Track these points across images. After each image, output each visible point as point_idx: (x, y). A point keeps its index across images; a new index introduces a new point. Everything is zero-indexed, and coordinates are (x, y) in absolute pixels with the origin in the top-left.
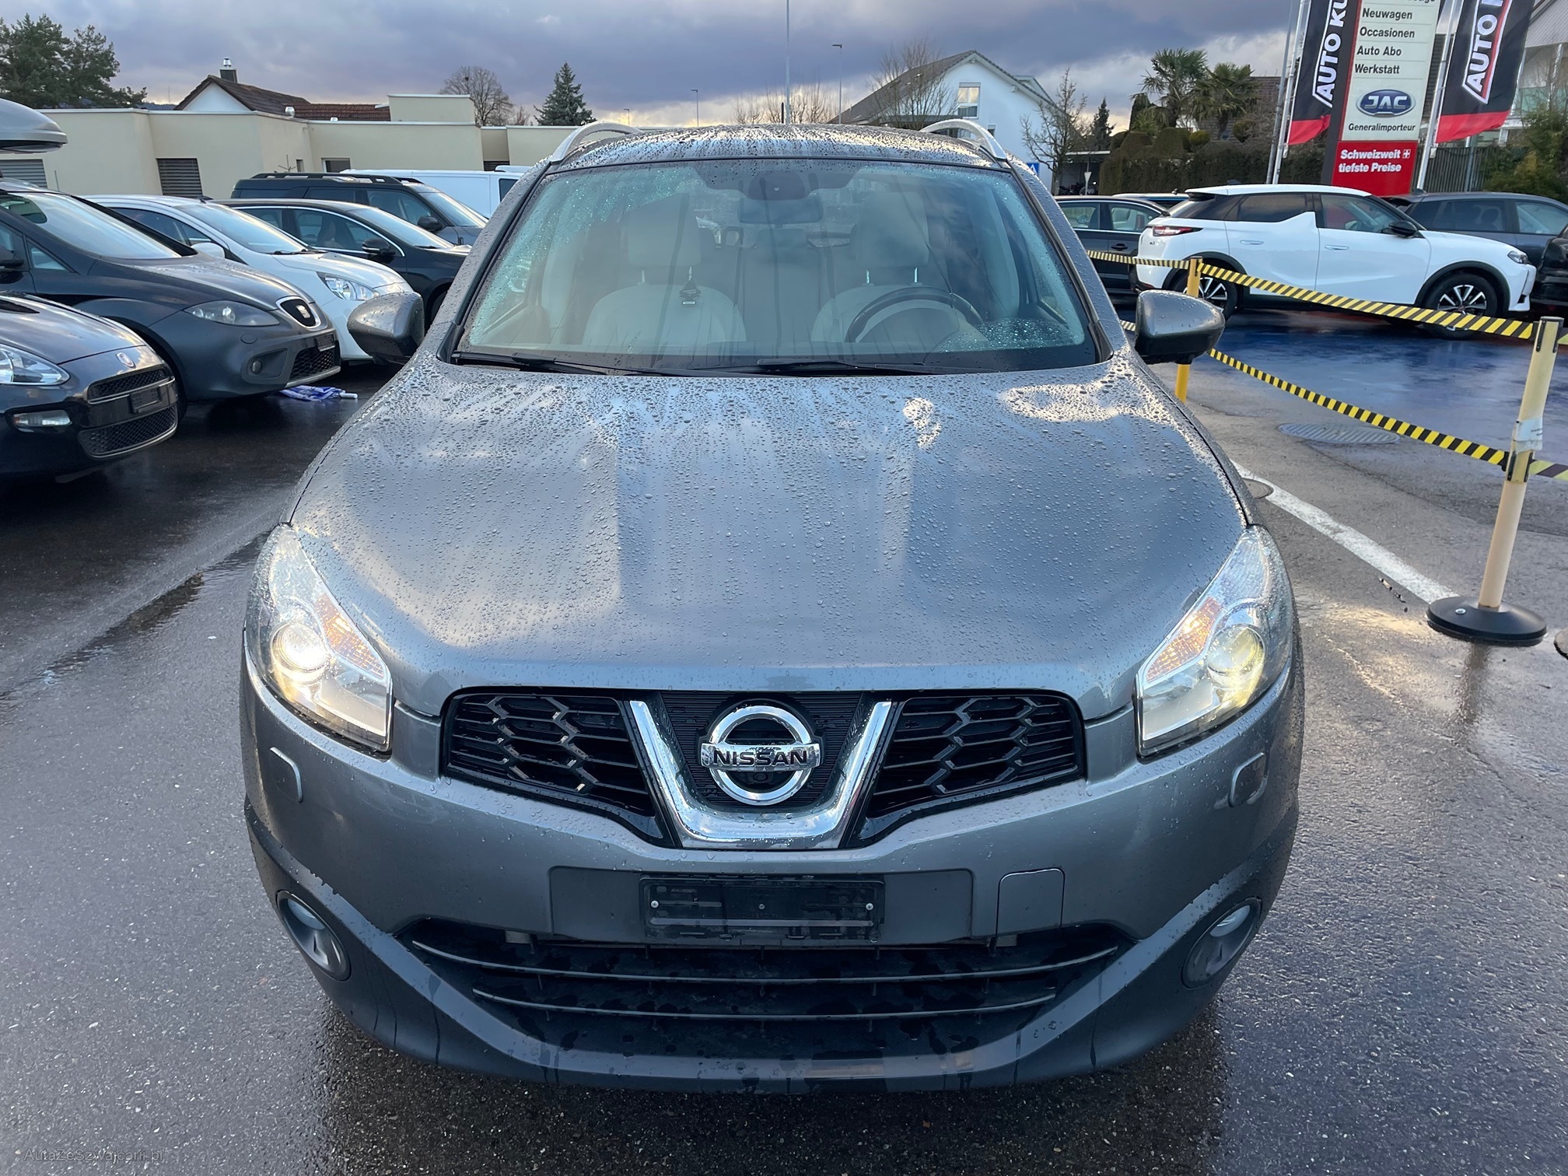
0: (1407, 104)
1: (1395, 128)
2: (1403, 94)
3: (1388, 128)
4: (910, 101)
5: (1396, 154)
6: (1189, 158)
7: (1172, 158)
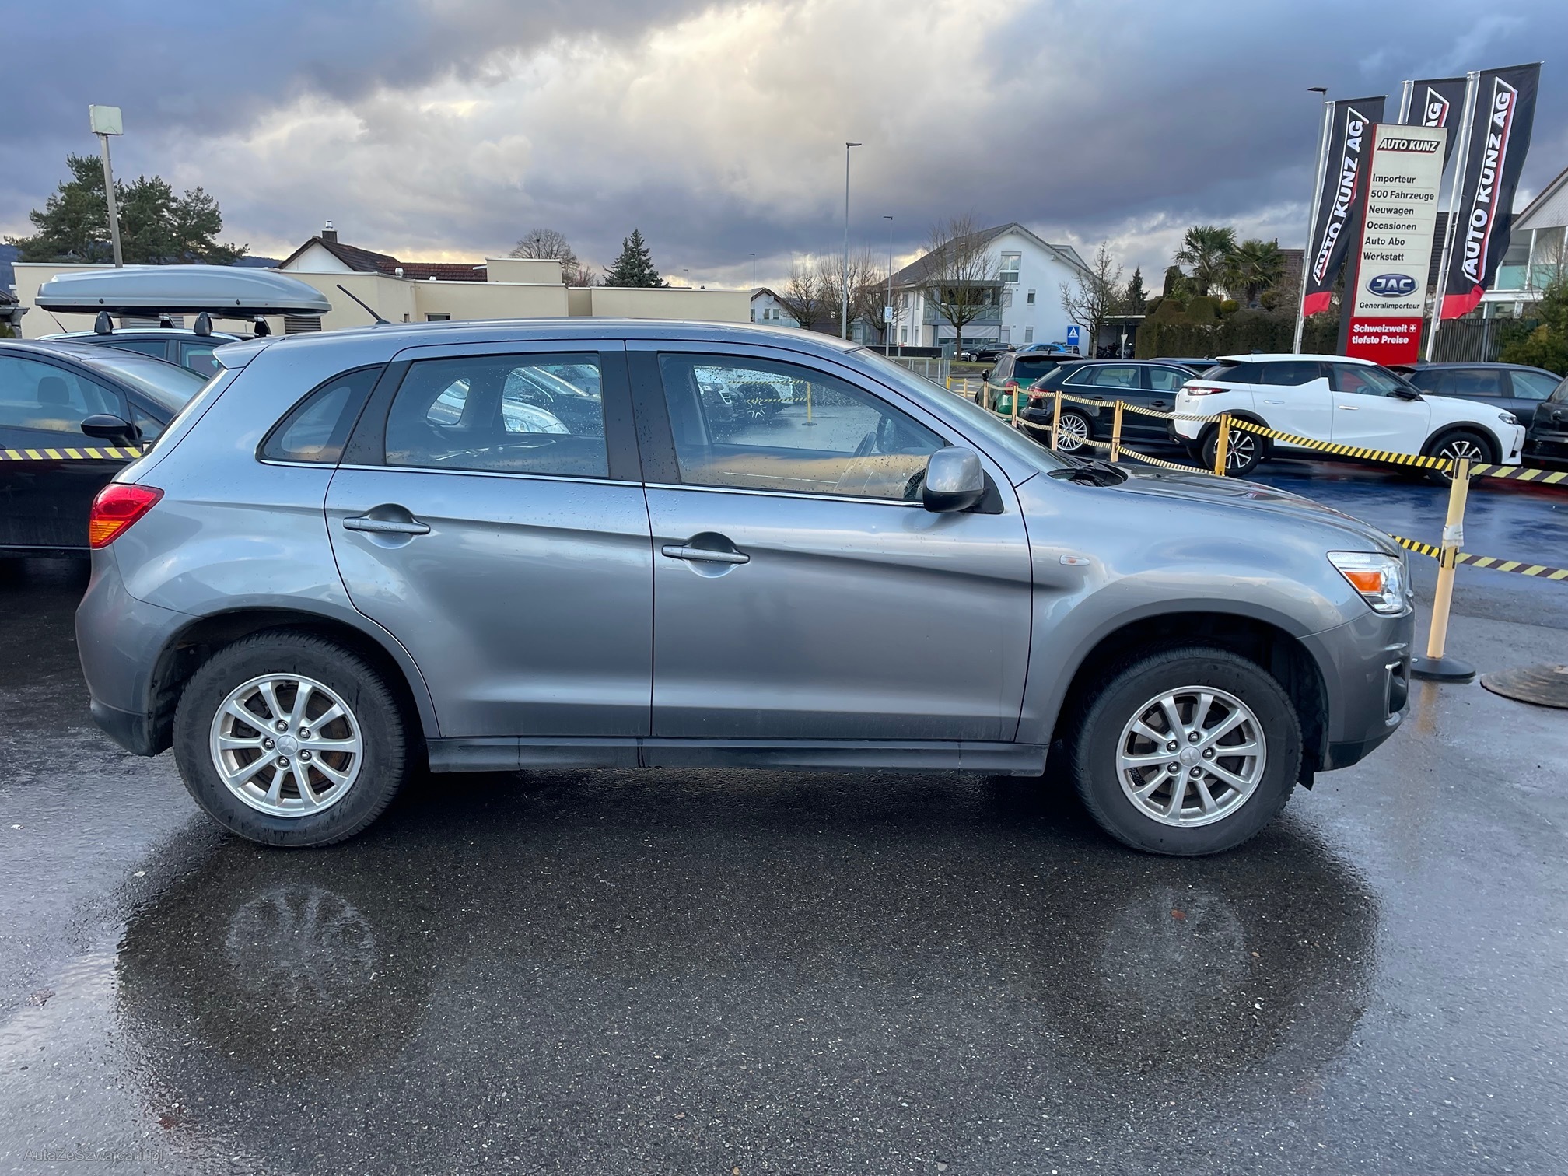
0: (1411, 286)
1: (1401, 306)
2: (1408, 278)
3: (1396, 307)
4: (956, 268)
5: (1404, 328)
6: (1220, 324)
7: (1204, 324)
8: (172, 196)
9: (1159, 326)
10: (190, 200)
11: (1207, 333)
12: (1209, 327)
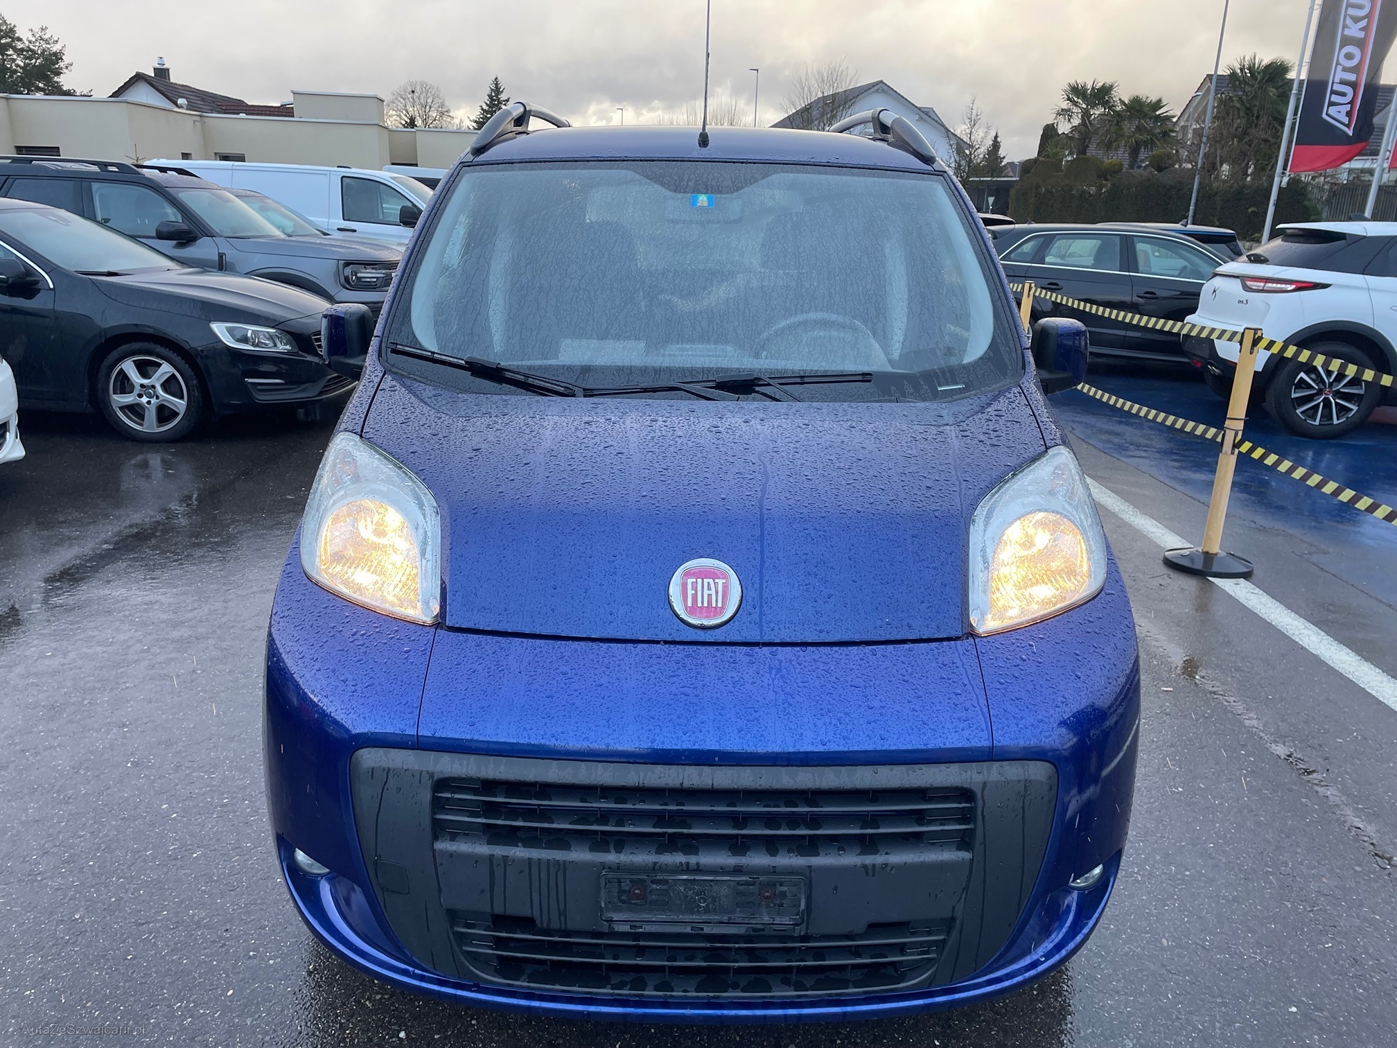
6: (1105, 186)
7: (1087, 186)
8: (17, 35)
9: (1038, 187)
10: (34, 39)
11: (1091, 195)
12: (1093, 190)
